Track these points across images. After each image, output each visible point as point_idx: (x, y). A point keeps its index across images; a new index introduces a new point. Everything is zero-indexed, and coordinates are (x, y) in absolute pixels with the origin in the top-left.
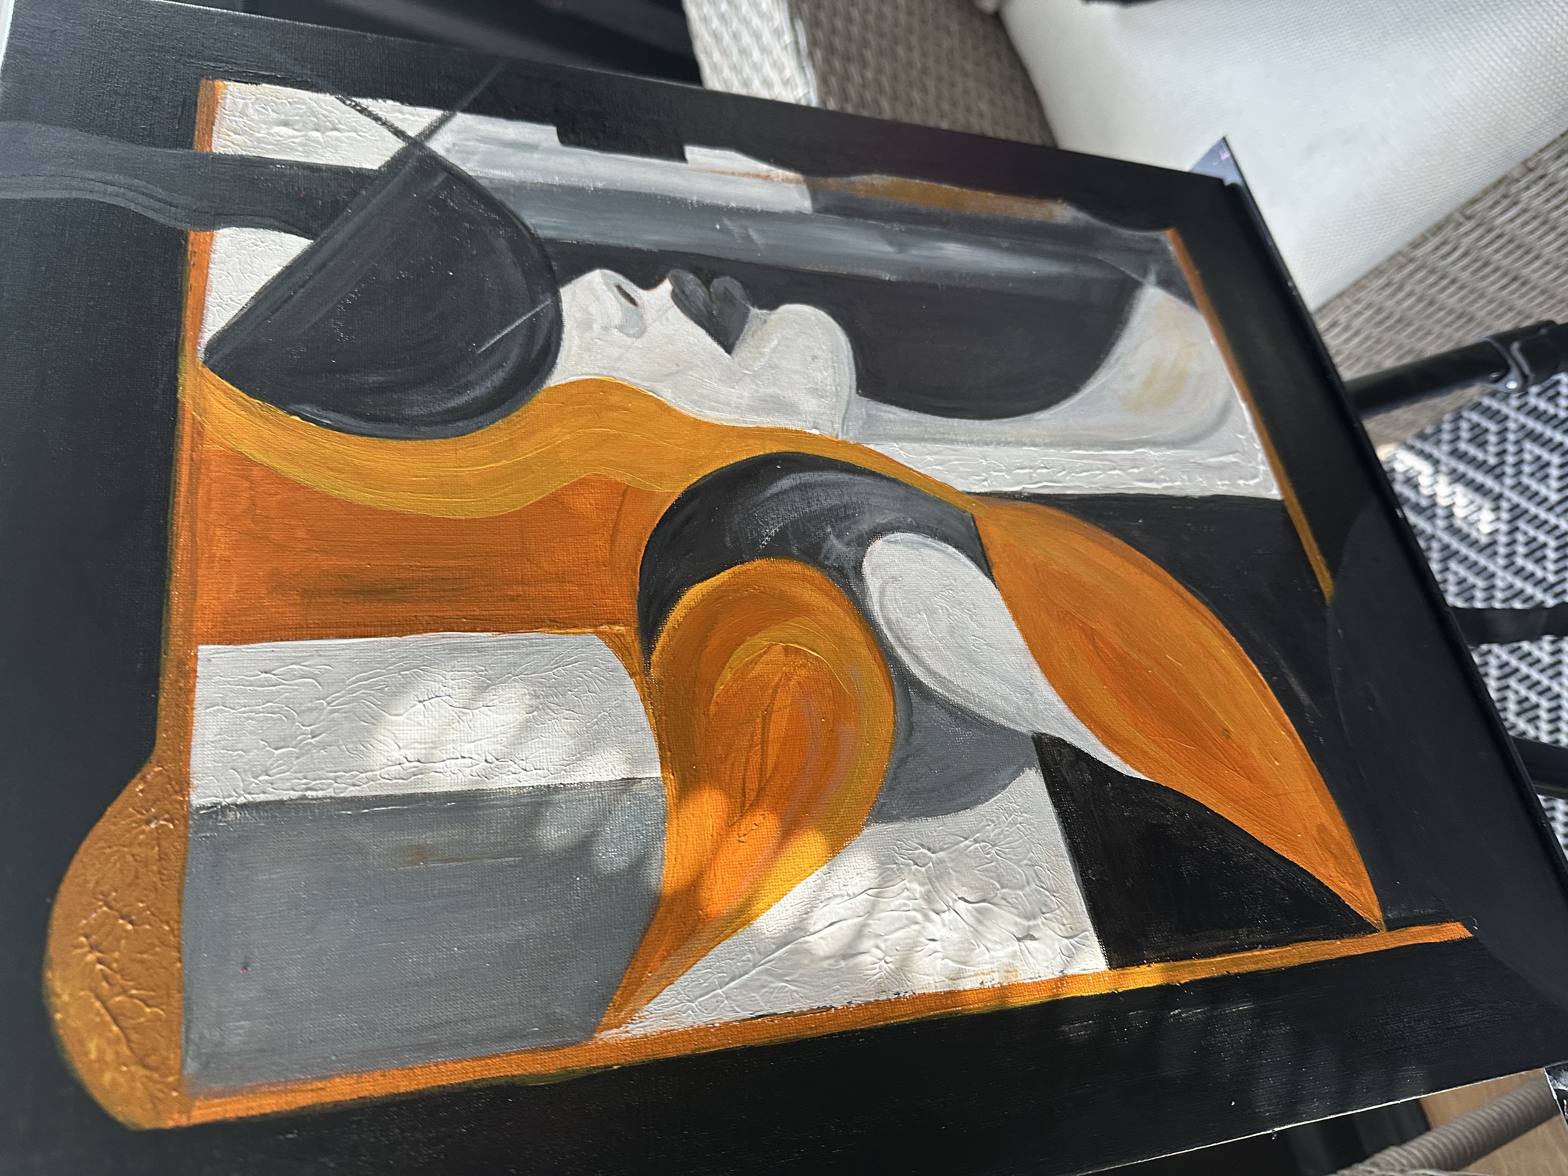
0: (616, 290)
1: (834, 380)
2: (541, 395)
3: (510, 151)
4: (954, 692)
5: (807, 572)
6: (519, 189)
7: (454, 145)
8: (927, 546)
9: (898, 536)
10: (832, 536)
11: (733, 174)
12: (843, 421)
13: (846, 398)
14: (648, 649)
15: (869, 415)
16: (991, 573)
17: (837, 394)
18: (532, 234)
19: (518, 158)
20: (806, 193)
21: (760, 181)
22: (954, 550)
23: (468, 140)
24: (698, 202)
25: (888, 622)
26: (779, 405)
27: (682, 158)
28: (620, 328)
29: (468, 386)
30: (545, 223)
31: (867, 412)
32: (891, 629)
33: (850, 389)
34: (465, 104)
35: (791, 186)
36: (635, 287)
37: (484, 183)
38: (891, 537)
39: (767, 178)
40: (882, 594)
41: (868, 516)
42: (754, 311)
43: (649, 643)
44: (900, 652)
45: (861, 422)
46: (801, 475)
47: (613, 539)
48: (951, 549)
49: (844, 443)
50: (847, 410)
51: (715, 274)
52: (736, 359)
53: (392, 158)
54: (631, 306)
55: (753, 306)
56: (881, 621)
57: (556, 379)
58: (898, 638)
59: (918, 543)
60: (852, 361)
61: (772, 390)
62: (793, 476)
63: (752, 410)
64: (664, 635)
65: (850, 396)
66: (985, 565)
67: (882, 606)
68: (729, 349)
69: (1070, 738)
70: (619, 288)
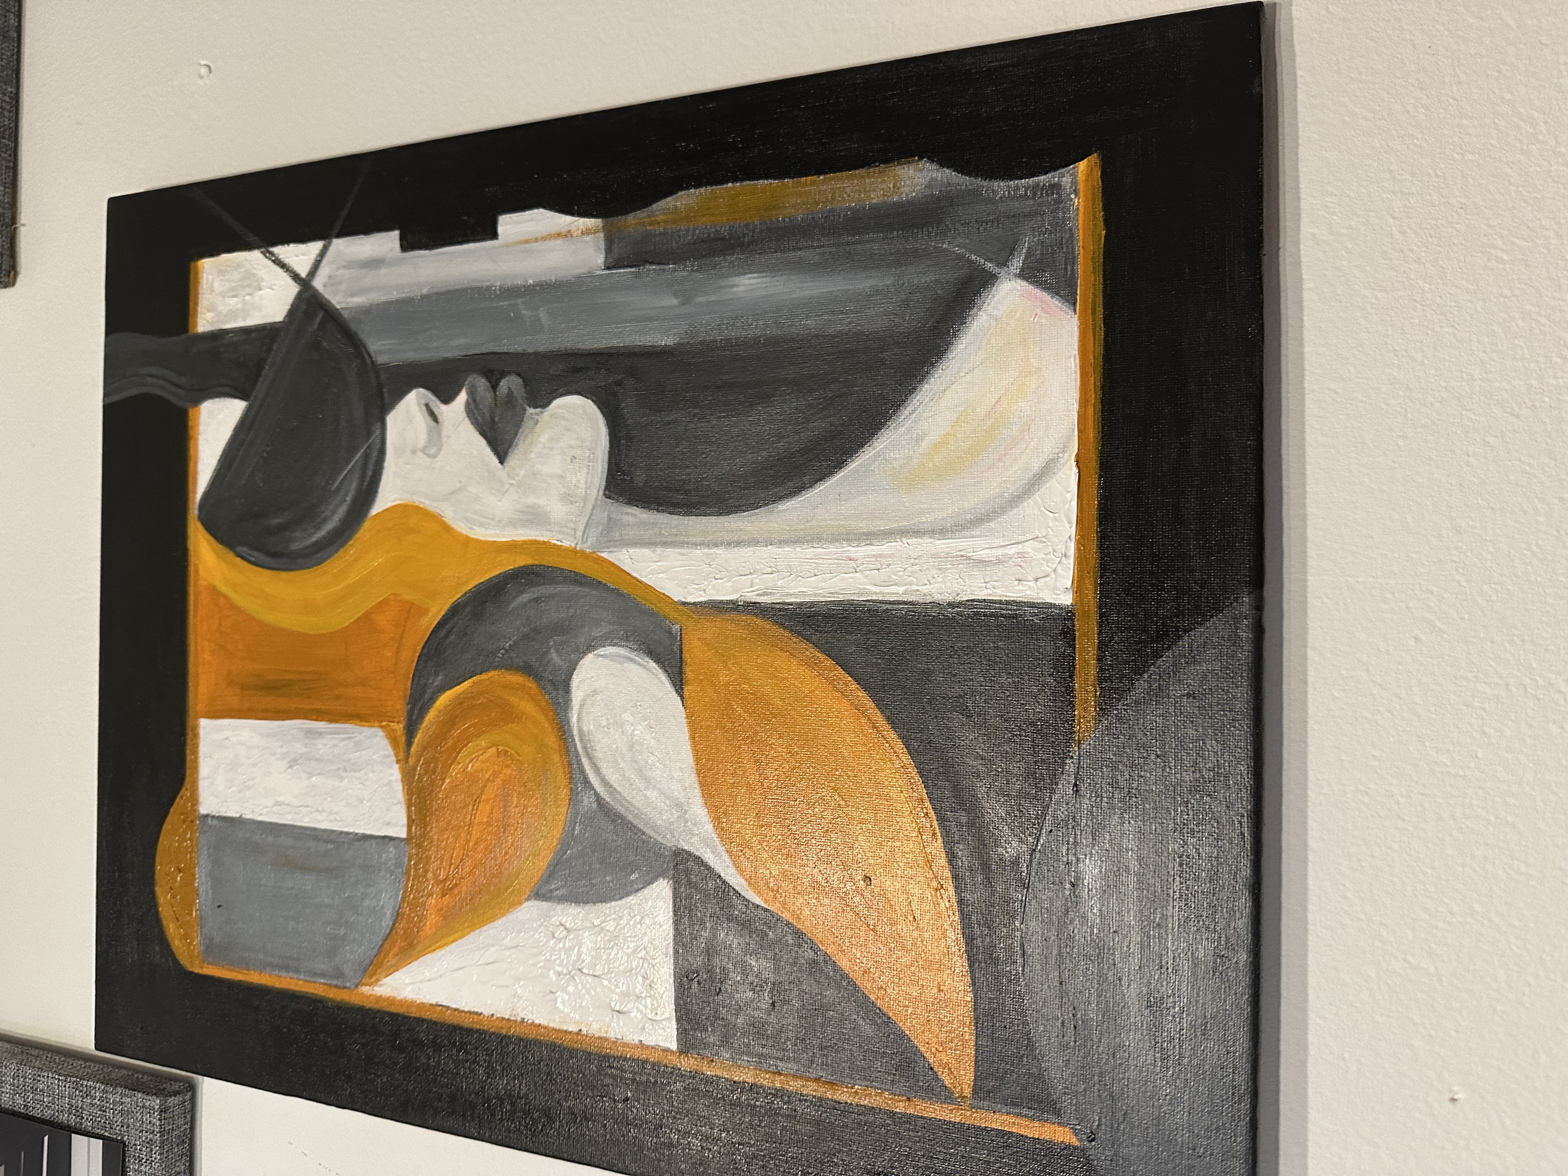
0: (424, 408)
1: (586, 482)
2: (367, 525)
3: (365, 271)
5: (528, 684)
7: (330, 277)
8: (632, 660)
9: (610, 650)
10: (553, 650)
12: (586, 527)
13: (593, 501)
14: (409, 743)
15: (610, 519)
16: (682, 689)
17: (585, 499)
18: (372, 362)
19: (372, 278)
20: (602, 244)
21: (559, 241)
22: (654, 664)
23: (338, 269)
24: (500, 287)
25: (581, 731)
26: (535, 516)
27: (494, 235)
28: (424, 450)
30: (383, 347)
31: (609, 515)
32: (581, 740)
33: (599, 491)
34: (338, 228)
35: (588, 238)
36: (439, 403)
37: (346, 314)
38: (601, 651)
39: (566, 235)
40: (582, 706)
41: (586, 629)
42: (531, 410)
43: (411, 738)
44: (585, 761)
45: (601, 528)
46: (539, 588)
47: (398, 651)
48: (652, 664)
49: (582, 552)
50: (591, 515)
51: (503, 375)
52: (507, 469)
53: (292, 306)
54: (434, 424)
55: (529, 406)
56: (575, 732)
57: (377, 508)
58: (585, 748)
59: (624, 657)
60: (606, 457)
61: (531, 500)
62: (533, 589)
63: (513, 524)
64: (420, 731)
65: (596, 499)
66: (679, 683)
67: (579, 720)
68: (502, 462)
69: (709, 858)
70: (427, 406)
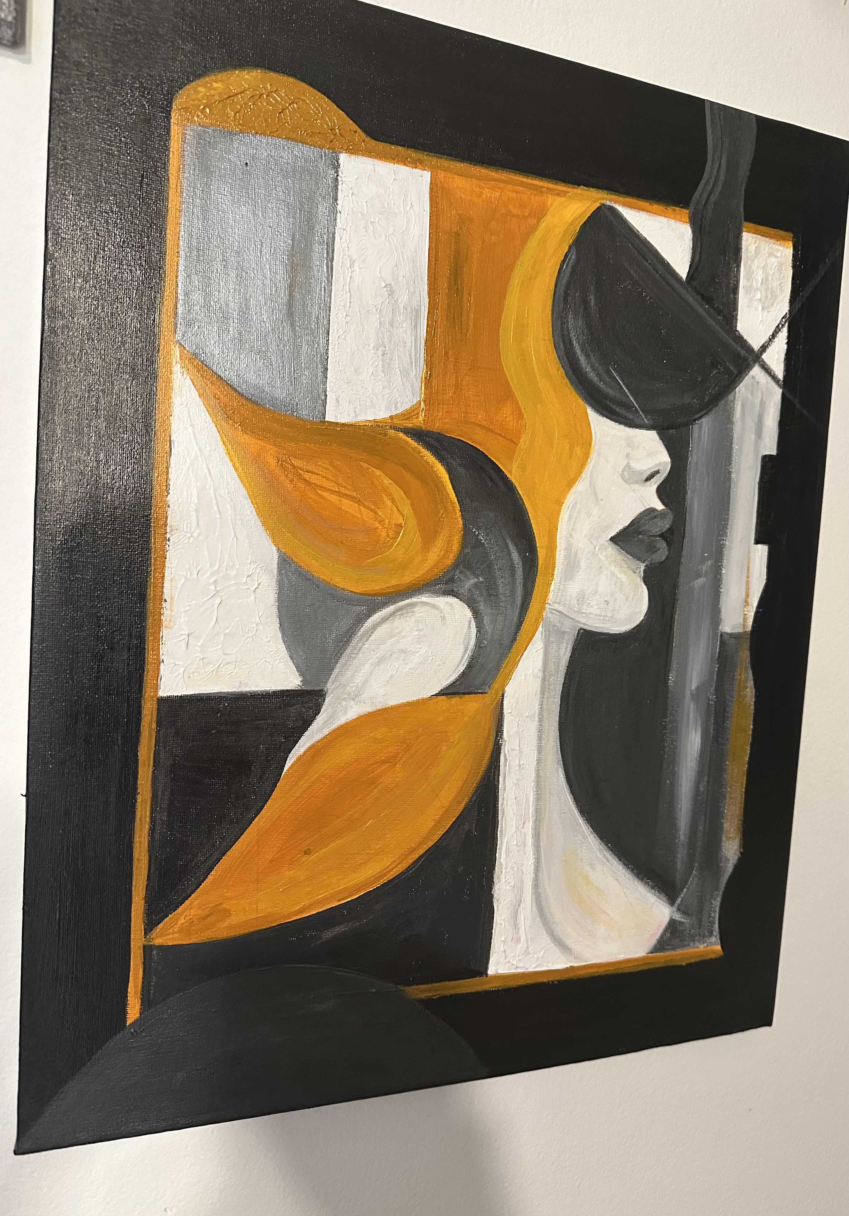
0: (656, 469)
1: (590, 613)
2: (581, 402)
3: (756, 419)
4: (361, 639)
5: (452, 555)
6: (728, 420)
7: (758, 383)
8: (466, 650)
9: (474, 631)
10: (476, 580)
11: (748, 577)
12: (560, 612)
13: (577, 619)
14: (407, 431)
15: (564, 633)
16: (443, 695)
17: (580, 612)
18: (695, 421)
19: (751, 424)
20: (736, 631)
21: (744, 596)
22: (462, 671)
23: (762, 393)
24: (724, 544)
25: (413, 605)
26: (572, 567)
27: (757, 542)
28: (628, 466)
29: (587, 356)
30: (703, 432)
31: (566, 632)
32: (408, 605)
33: (584, 624)
34: (788, 395)
35: (741, 620)
36: (659, 483)
37: (730, 397)
38: (473, 624)
39: (746, 603)
40: (434, 606)
41: (489, 611)
42: (642, 567)
43: (411, 434)
44: (391, 608)
45: (559, 625)
46: (521, 569)
47: (481, 426)
48: (462, 669)
49: (543, 608)
50: (568, 617)
51: (669, 544)
52: (607, 543)
53: (746, 340)
54: (645, 478)
55: (646, 566)
56: (414, 600)
57: (592, 414)
58: (401, 609)
59: (468, 644)
60: (605, 631)
61: (583, 565)
62: (521, 563)
63: (569, 547)
64: (416, 444)
65: (578, 622)
66: (449, 692)
67: (424, 604)
68: (612, 539)
69: (320, 719)
70: (658, 472)
